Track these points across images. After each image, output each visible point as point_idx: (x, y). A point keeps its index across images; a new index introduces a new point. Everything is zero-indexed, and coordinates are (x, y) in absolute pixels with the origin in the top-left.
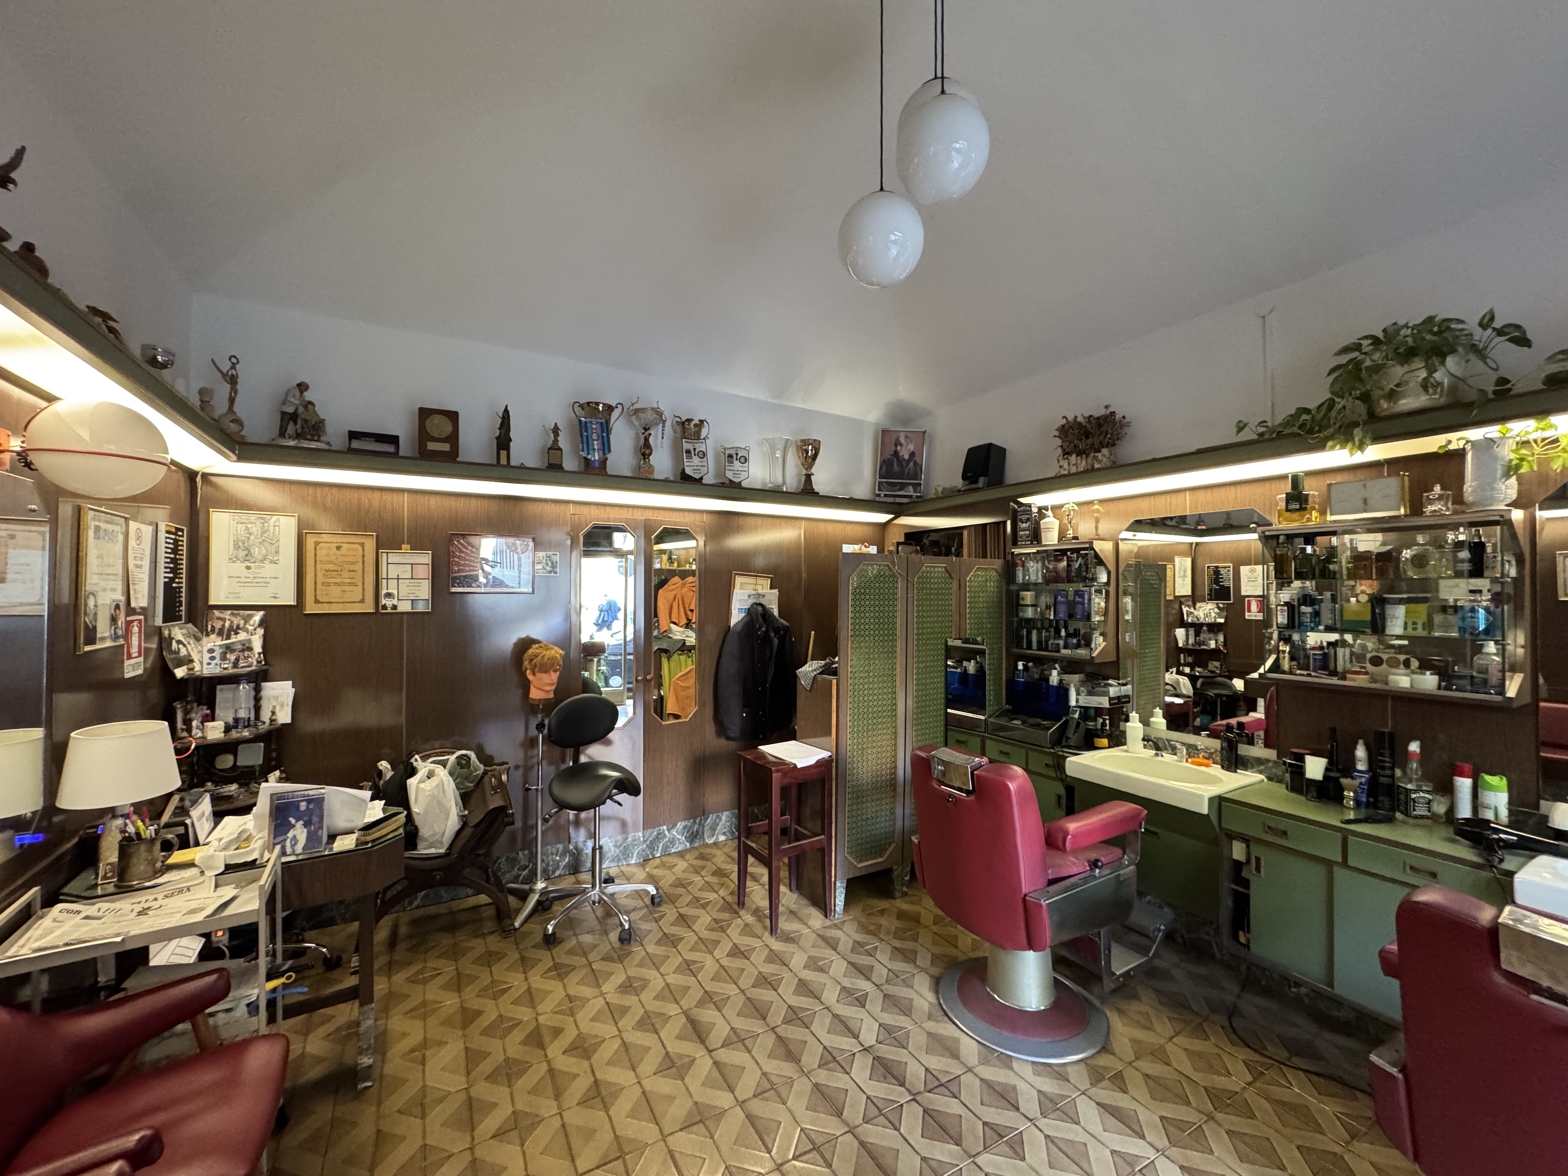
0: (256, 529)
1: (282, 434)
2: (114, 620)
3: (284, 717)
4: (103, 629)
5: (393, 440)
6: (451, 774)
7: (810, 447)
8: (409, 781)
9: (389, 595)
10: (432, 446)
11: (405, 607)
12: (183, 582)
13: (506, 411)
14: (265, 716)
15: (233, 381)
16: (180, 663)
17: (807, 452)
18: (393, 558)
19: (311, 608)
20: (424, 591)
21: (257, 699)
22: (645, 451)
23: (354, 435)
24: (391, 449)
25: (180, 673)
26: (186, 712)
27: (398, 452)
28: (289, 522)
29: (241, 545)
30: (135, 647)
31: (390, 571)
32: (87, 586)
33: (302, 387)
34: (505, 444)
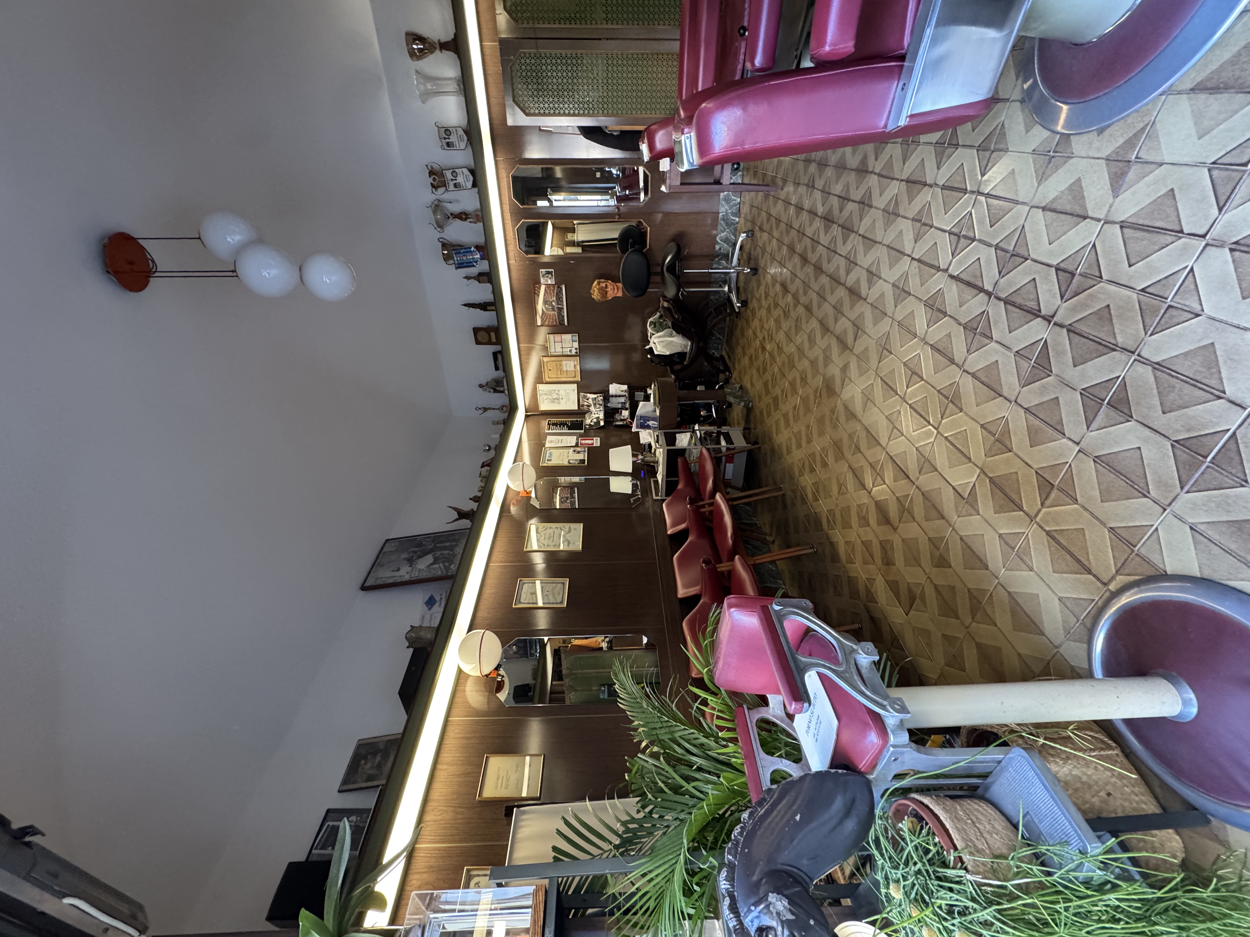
0: (545, 397)
1: (503, 392)
2: (579, 452)
3: (625, 387)
4: (581, 457)
5: (495, 355)
6: (658, 332)
7: (415, 47)
8: (656, 353)
9: (570, 351)
10: (494, 339)
11: (576, 345)
12: (568, 420)
13: (465, 305)
14: (623, 393)
15: (485, 409)
16: (598, 422)
17: (420, 50)
18: (553, 350)
19: (578, 378)
20: (567, 337)
21: (616, 396)
22: (463, 216)
23: (497, 368)
24: (499, 356)
25: (602, 423)
26: (617, 421)
27: (500, 352)
28: (541, 387)
29: (553, 401)
30: (590, 442)
31: (559, 350)
32: (566, 463)
33: (481, 386)
34: (484, 306)
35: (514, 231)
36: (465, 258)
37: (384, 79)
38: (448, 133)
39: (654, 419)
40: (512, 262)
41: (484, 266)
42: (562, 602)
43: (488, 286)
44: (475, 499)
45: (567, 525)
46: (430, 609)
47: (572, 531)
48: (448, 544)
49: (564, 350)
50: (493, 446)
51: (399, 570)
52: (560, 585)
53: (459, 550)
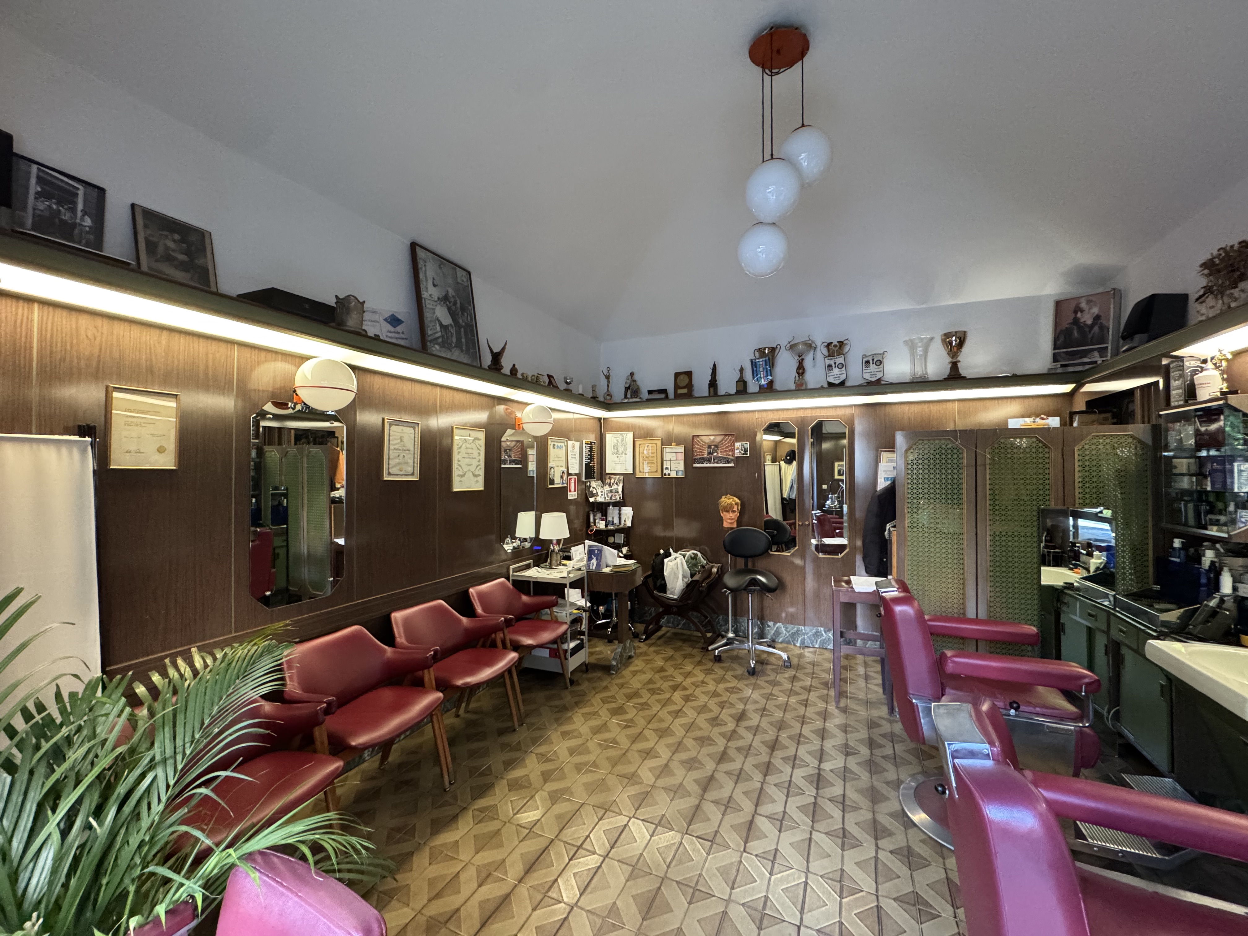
0: (620, 440)
1: (626, 397)
2: (562, 477)
3: (629, 524)
4: (557, 480)
5: (664, 391)
6: (687, 562)
7: (954, 338)
8: (666, 560)
9: (667, 468)
10: (680, 391)
11: (673, 475)
12: (595, 463)
13: (715, 365)
14: (623, 522)
15: (608, 377)
16: (593, 495)
17: (951, 343)
18: (668, 450)
19: (639, 475)
20: (681, 466)
21: (620, 514)
22: (801, 370)
23: (650, 392)
24: (663, 396)
25: (592, 500)
26: (594, 516)
27: (667, 397)
28: (630, 436)
29: (615, 447)
30: (573, 488)
31: (667, 457)
32: (550, 465)
33: (632, 374)
34: (713, 384)
35: (787, 419)
36: (761, 369)
37: (924, 306)
38: (878, 363)
39: (598, 565)
40: (756, 415)
41: (753, 387)
42: (389, 474)
43: (733, 391)
44: (514, 371)
45: (481, 472)
46: (386, 320)
47: (476, 479)
48: (463, 340)
49: (668, 462)
50: (571, 387)
51: (434, 285)
52: (410, 470)
53: (456, 354)
